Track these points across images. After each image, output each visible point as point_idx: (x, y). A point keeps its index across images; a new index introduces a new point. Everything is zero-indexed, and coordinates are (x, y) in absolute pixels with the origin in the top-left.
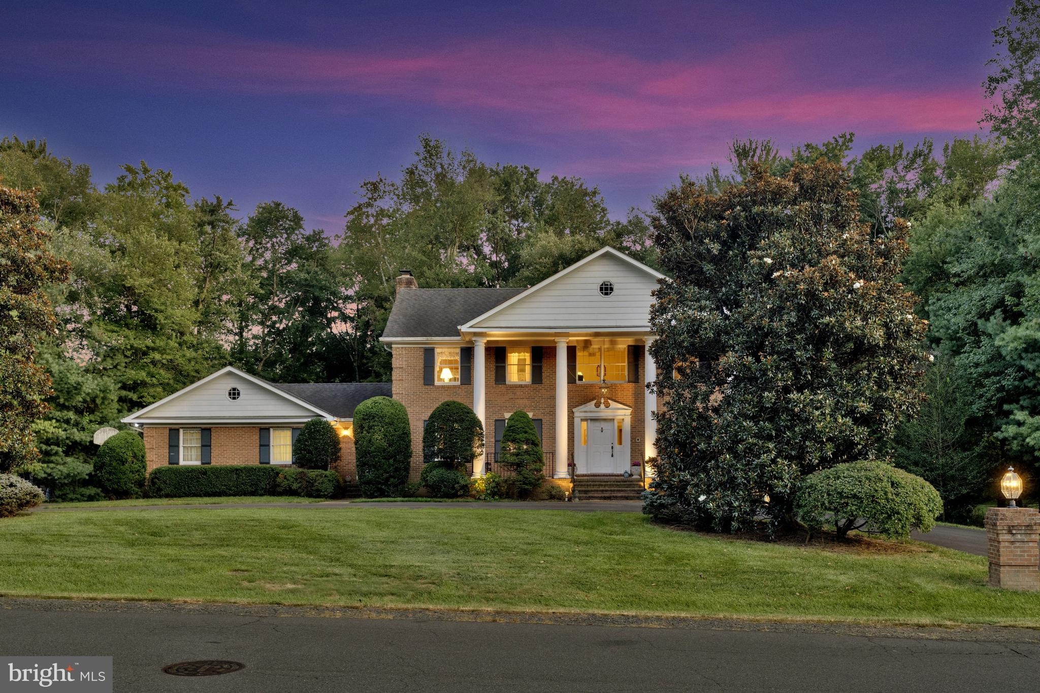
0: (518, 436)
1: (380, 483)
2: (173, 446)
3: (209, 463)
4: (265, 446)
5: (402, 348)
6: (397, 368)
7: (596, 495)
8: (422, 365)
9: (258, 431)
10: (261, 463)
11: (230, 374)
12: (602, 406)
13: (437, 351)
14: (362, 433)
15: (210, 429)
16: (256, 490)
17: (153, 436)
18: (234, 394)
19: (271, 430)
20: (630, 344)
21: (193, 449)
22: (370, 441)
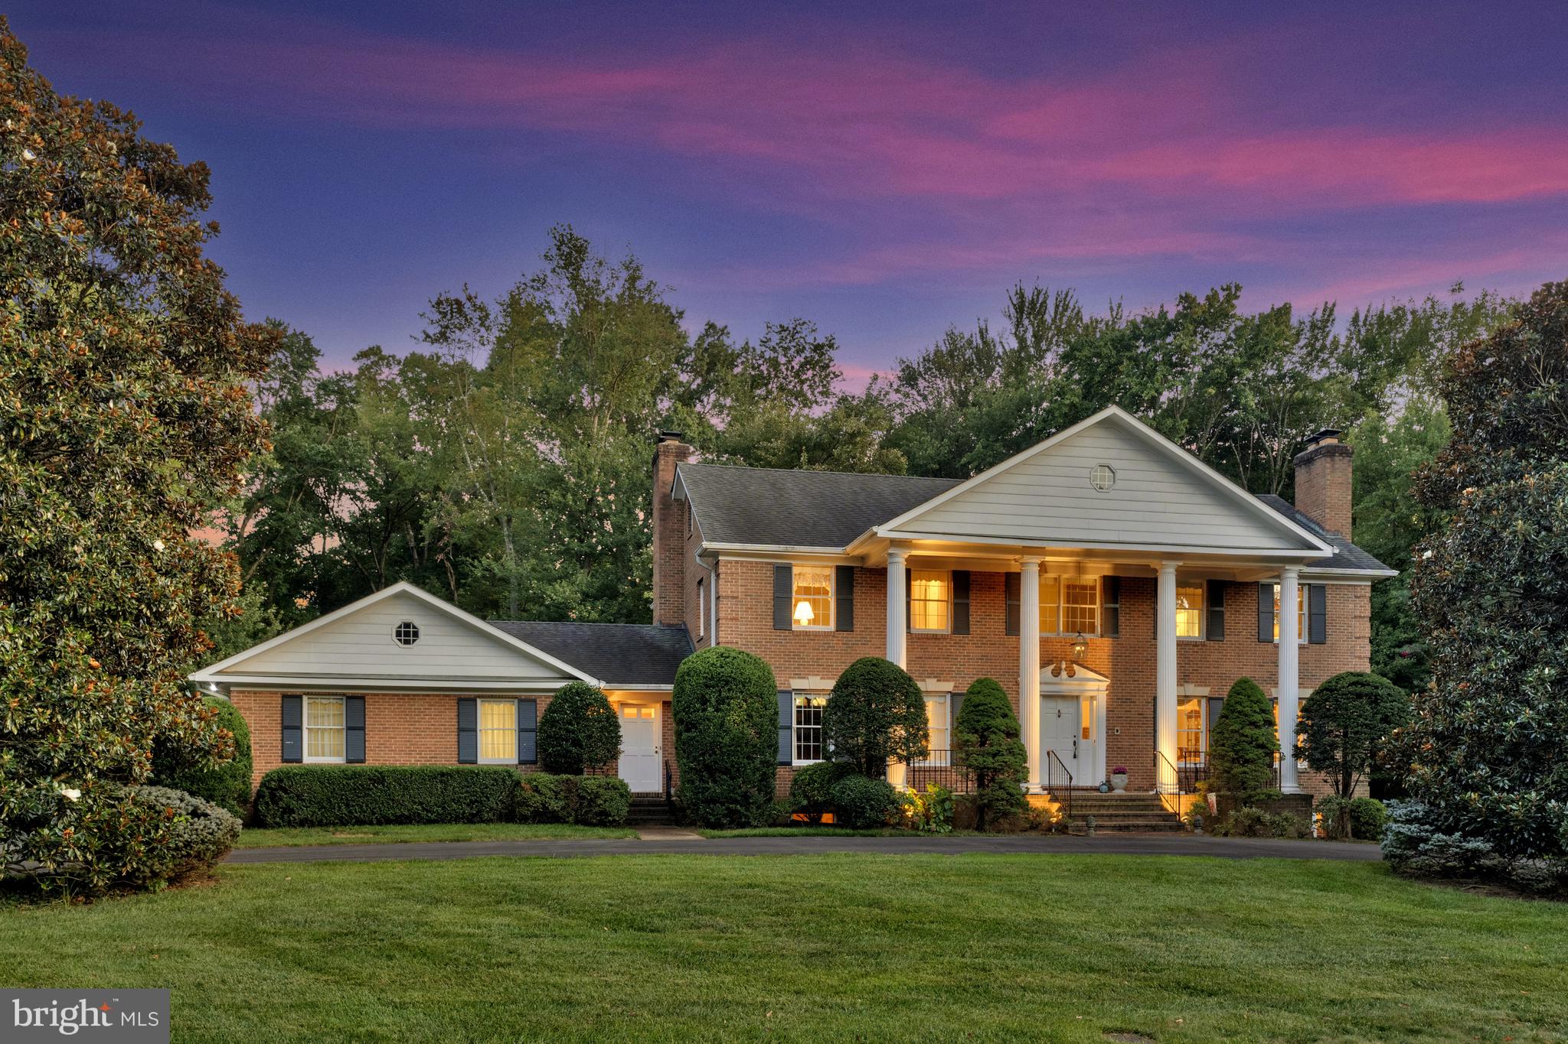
0: (992, 722)
1: (735, 801)
2: (291, 727)
3: (363, 761)
4: (467, 730)
5: (737, 562)
6: (727, 597)
7: (1106, 823)
8: (770, 594)
9: (454, 703)
10: (460, 762)
11: (403, 595)
12: (1064, 674)
13: (795, 570)
14: (704, 710)
15: (362, 698)
16: (479, 812)
17: (250, 709)
18: (407, 634)
19: (479, 701)
20: (1106, 574)
21: (326, 735)
22: (722, 725)
